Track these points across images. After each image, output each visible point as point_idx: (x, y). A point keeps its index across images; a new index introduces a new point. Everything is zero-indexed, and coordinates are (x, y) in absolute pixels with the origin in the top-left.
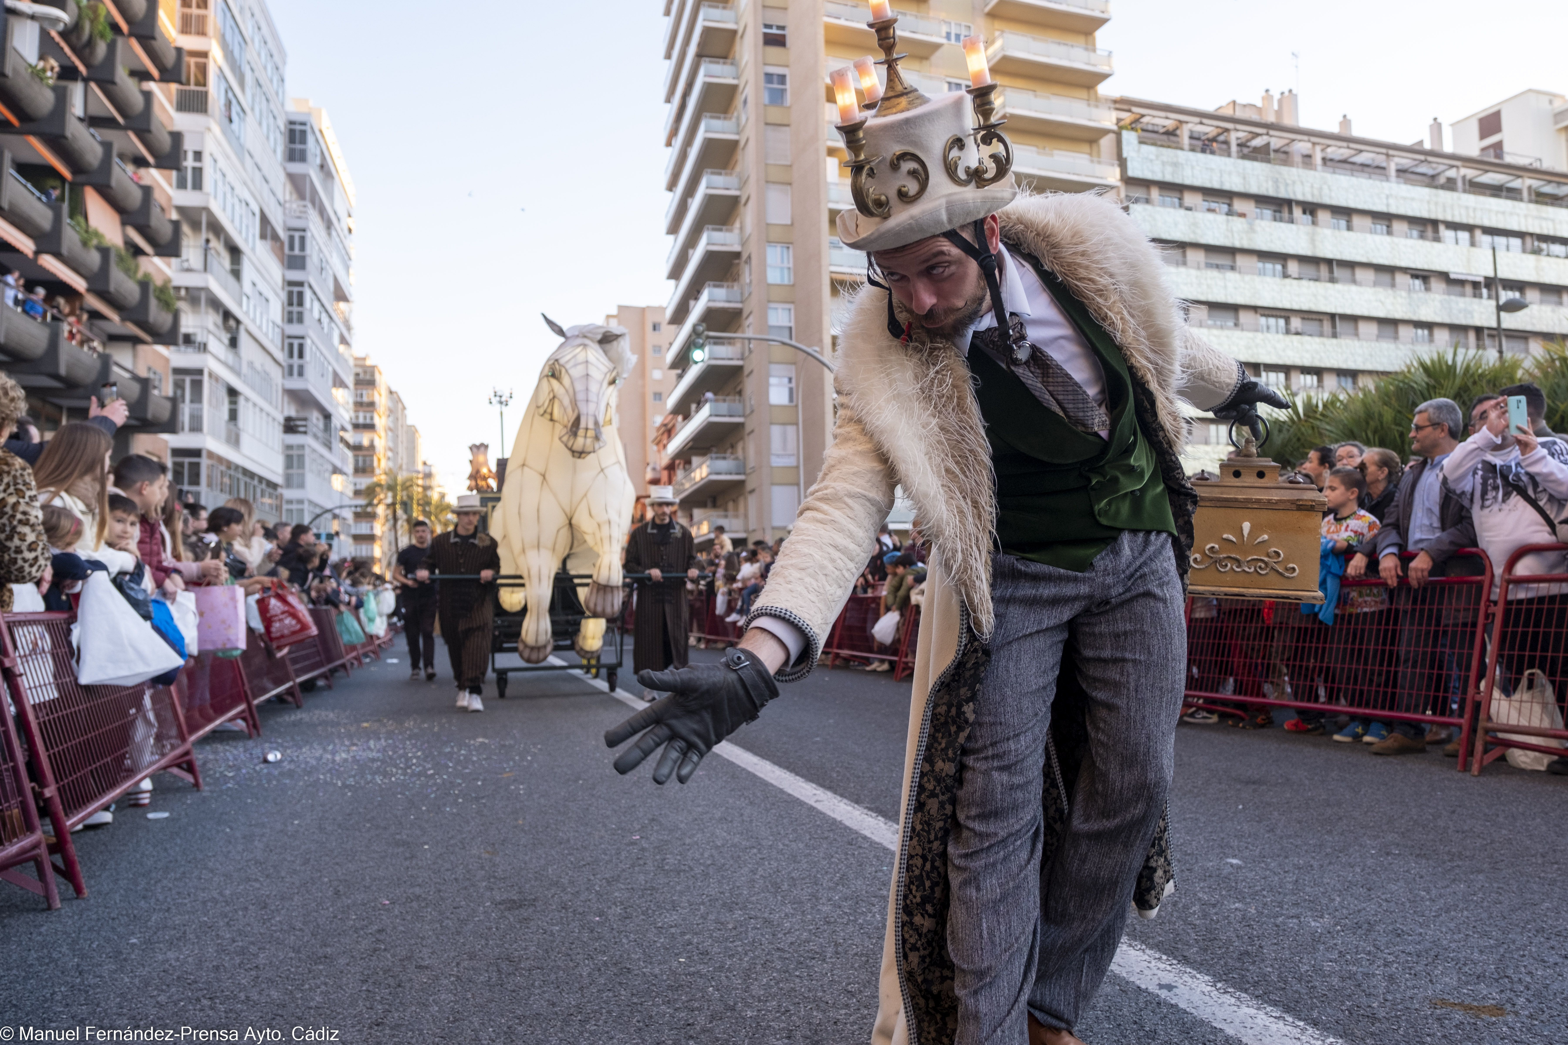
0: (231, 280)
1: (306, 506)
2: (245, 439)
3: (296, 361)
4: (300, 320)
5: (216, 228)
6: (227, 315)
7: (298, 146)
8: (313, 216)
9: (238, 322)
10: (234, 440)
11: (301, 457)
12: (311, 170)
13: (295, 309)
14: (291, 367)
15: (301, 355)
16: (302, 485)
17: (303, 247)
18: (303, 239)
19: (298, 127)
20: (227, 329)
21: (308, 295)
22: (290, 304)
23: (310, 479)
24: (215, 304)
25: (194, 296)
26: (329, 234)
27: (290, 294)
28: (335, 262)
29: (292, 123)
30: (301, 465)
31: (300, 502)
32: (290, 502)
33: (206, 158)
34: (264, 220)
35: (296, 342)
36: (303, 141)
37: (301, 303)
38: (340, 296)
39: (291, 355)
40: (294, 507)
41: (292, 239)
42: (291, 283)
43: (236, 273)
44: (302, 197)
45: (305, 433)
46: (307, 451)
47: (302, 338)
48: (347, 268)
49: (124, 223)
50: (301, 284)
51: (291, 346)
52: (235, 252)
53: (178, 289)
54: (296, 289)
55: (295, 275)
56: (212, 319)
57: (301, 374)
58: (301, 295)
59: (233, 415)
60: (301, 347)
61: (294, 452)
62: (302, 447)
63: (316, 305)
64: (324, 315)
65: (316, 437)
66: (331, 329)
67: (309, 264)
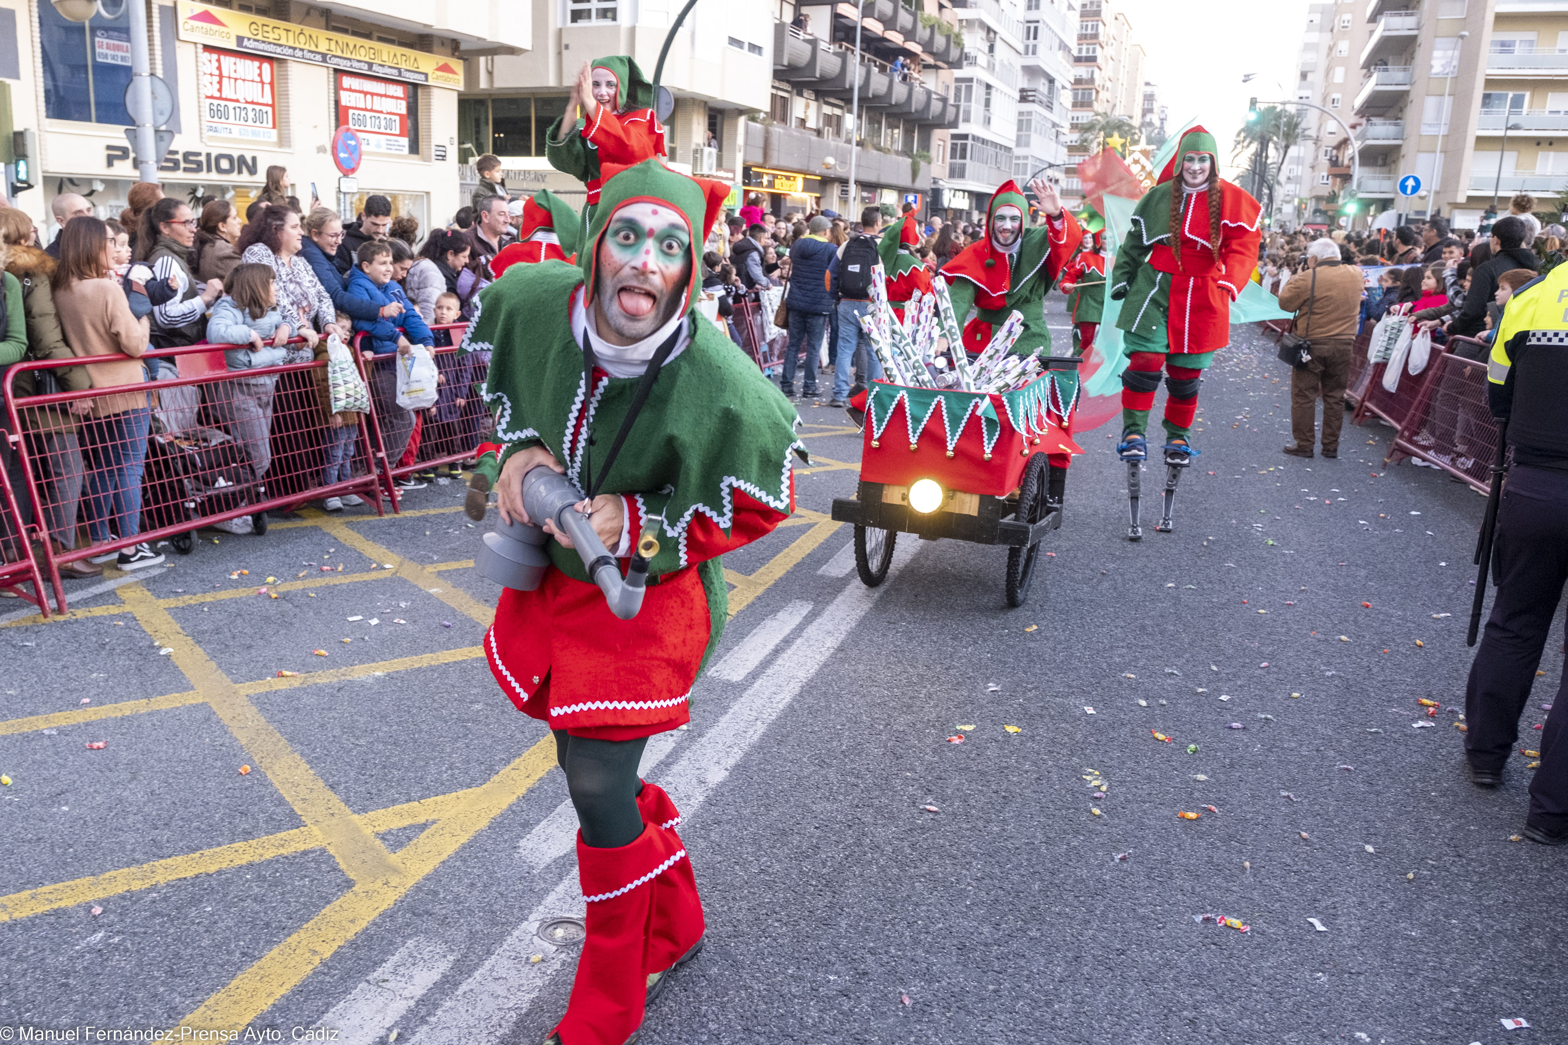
1: (1030, 161)
2: (994, 120)
3: (1031, 42)
6: (989, 29)
9: (995, 32)
10: (988, 121)
11: (1029, 122)
14: (1027, 47)
15: (1036, 37)
16: (1027, 145)
20: (989, 40)
23: (1035, 138)
24: (983, 24)
30: (1029, 128)
31: (1026, 158)
32: (1018, 158)
35: (1032, 26)
39: (1028, 38)
40: (1021, 162)
45: (1033, 101)
46: (1034, 117)
47: (1037, 21)
51: (1028, 29)
56: (981, 37)
57: (1035, 52)
59: (987, 103)
60: (1036, 30)
61: (1024, 118)
62: (1030, 113)
65: (1041, 101)
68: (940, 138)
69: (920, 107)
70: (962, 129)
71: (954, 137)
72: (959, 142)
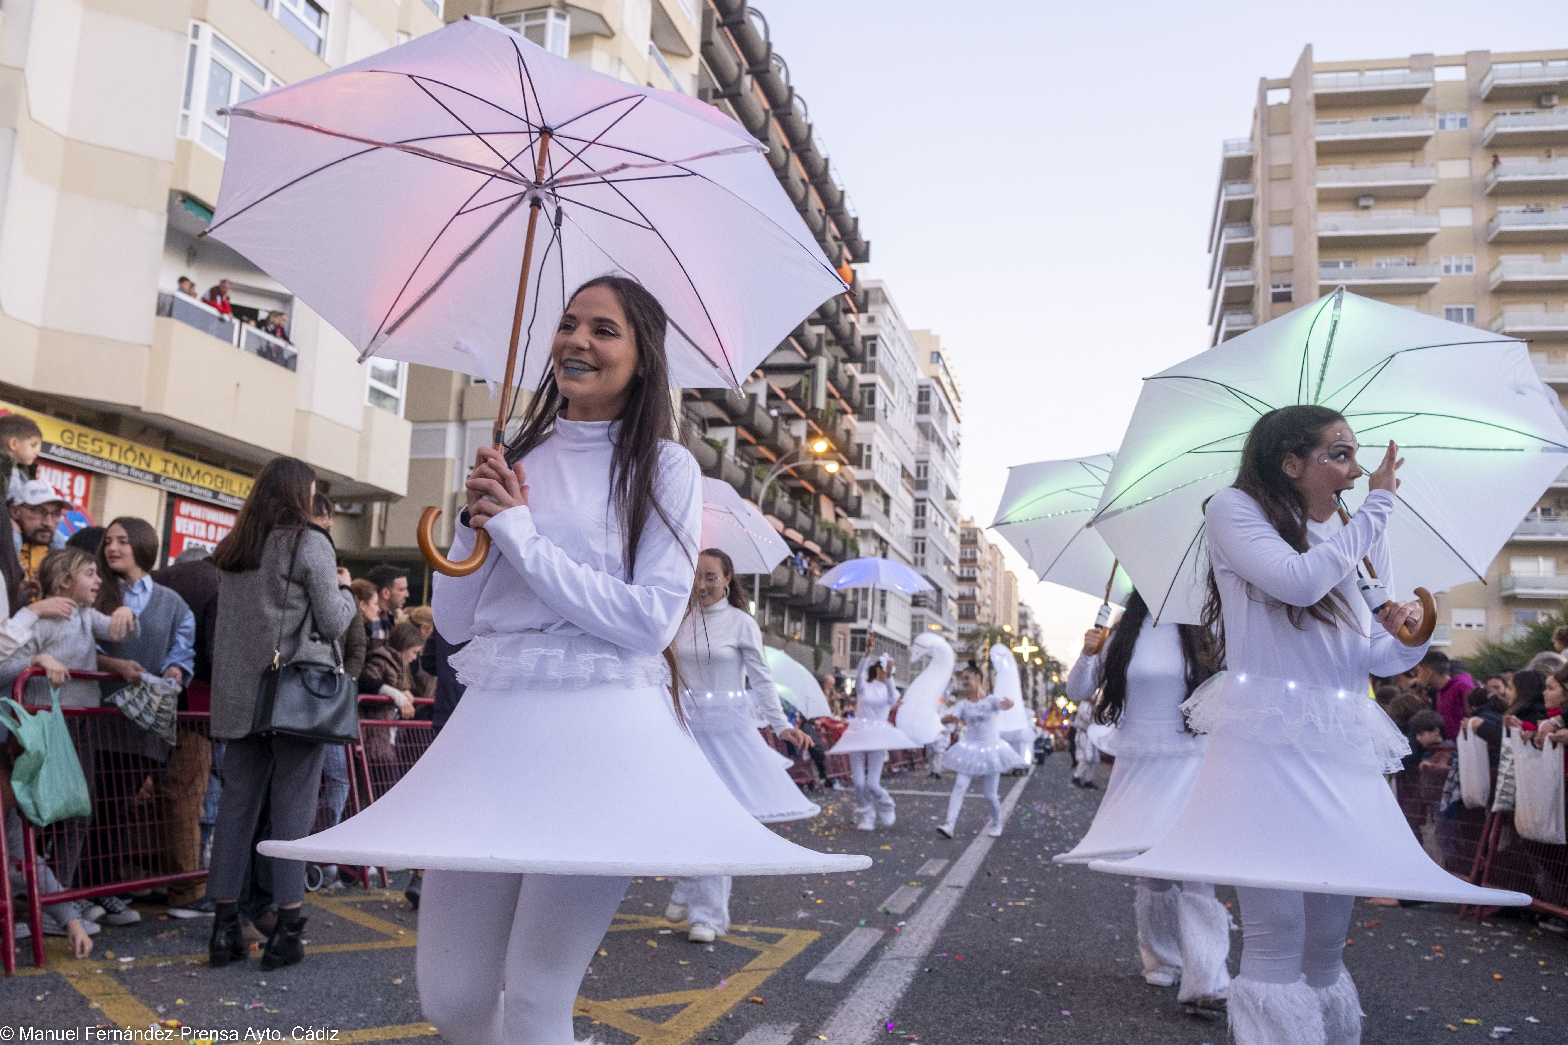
0: (884, 517)
2: (890, 619)
3: (920, 555)
4: (923, 525)
5: (877, 488)
6: (882, 540)
7: (924, 403)
8: (933, 448)
9: (887, 543)
10: (884, 620)
11: (921, 624)
12: (933, 419)
13: (920, 518)
14: (916, 560)
15: (923, 551)
17: (926, 474)
18: (926, 468)
19: (924, 390)
20: (881, 548)
21: (929, 506)
22: (917, 514)
24: (876, 535)
25: (864, 533)
26: (943, 457)
27: (917, 508)
28: (948, 475)
29: (920, 387)
30: (921, 629)
33: (874, 449)
34: (904, 468)
35: (920, 542)
36: (928, 399)
37: (924, 514)
38: (950, 496)
39: (916, 551)
41: (918, 469)
42: (917, 500)
43: (887, 512)
44: (926, 437)
45: (924, 606)
46: (926, 620)
47: (924, 538)
48: (955, 474)
49: (835, 506)
50: (924, 500)
51: (917, 544)
52: (886, 498)
53: (856, 531)
54: (921, 504)
55: (920, 494)
56: (874, 544)
57: (923, 564)
58: (924, 508)
59: (883, 606)
60: (923, 545)
61: (917, 620)
62: (922, 617)
63: (934, 511)
64: (939, 517)
65: (931, 608)
66: (943, 525)
67: (931, 486)
68: (841, 632)
69: (821, 600)
70: (861, 624)
71: (854, 631)
72: (859, 636)
